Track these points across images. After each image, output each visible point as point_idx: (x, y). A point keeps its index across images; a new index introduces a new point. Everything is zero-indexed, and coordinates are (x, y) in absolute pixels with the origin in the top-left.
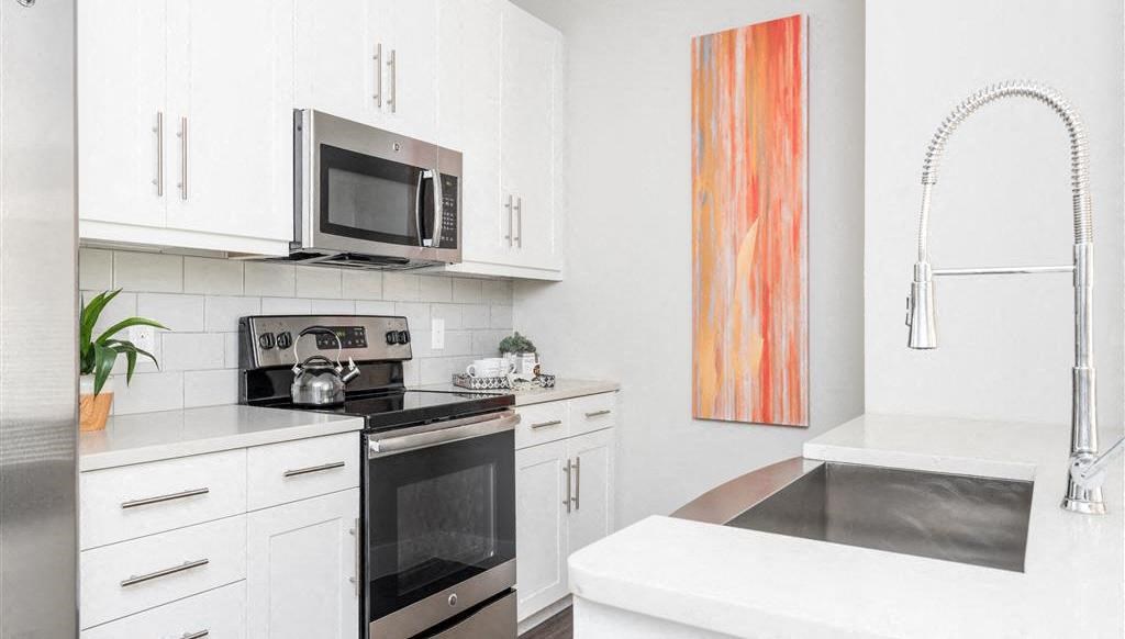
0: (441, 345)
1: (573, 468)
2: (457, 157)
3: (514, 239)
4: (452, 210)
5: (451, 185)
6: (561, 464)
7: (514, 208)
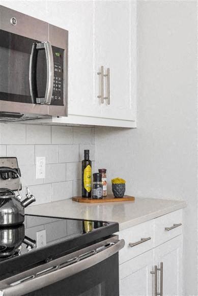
0: (43, 176)
1: (158, 271)
2: (64, 34)
3: (105, 98)
4: (60, 75)
5: (60, 55)
6: (149, 269)
7: (104, 75)
